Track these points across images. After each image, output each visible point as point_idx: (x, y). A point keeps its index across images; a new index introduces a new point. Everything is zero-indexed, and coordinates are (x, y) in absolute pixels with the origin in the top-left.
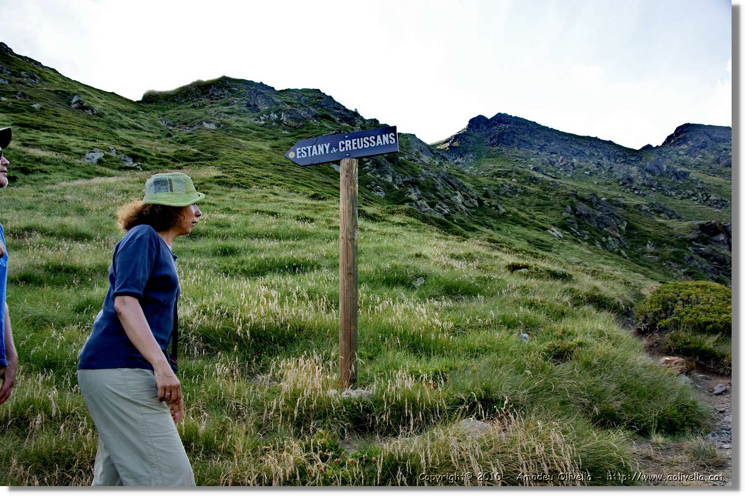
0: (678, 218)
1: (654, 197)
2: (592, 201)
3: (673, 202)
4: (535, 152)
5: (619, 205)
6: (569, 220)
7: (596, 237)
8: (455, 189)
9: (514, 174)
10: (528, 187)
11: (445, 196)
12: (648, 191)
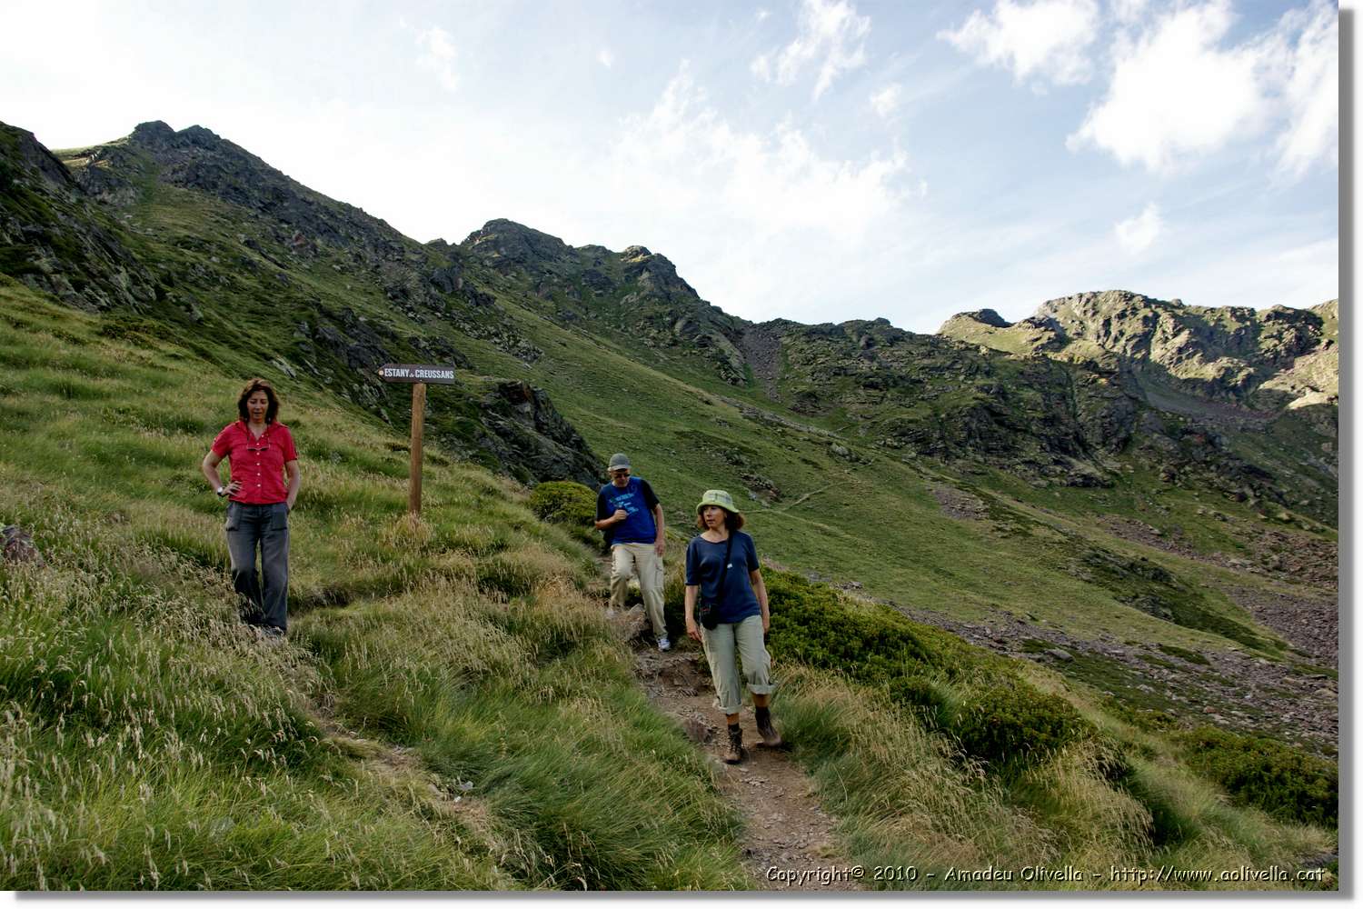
0: (470, 368)
1: (437, 327)
2: (344, 320)
3: (464, 341)
4: (252, 213)
5: (384, 333)
6: (303, 347)
7: (344, 382)
8: (118, 262)
9: (214, 248)
10: (239, 277)
11: (99, 272)
12: (429, 317)
